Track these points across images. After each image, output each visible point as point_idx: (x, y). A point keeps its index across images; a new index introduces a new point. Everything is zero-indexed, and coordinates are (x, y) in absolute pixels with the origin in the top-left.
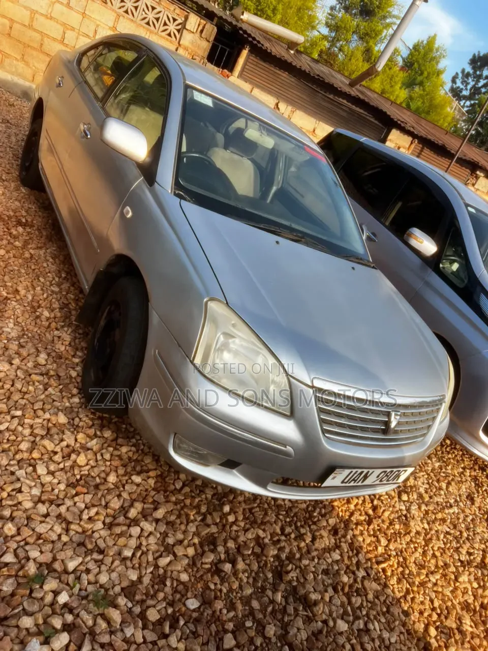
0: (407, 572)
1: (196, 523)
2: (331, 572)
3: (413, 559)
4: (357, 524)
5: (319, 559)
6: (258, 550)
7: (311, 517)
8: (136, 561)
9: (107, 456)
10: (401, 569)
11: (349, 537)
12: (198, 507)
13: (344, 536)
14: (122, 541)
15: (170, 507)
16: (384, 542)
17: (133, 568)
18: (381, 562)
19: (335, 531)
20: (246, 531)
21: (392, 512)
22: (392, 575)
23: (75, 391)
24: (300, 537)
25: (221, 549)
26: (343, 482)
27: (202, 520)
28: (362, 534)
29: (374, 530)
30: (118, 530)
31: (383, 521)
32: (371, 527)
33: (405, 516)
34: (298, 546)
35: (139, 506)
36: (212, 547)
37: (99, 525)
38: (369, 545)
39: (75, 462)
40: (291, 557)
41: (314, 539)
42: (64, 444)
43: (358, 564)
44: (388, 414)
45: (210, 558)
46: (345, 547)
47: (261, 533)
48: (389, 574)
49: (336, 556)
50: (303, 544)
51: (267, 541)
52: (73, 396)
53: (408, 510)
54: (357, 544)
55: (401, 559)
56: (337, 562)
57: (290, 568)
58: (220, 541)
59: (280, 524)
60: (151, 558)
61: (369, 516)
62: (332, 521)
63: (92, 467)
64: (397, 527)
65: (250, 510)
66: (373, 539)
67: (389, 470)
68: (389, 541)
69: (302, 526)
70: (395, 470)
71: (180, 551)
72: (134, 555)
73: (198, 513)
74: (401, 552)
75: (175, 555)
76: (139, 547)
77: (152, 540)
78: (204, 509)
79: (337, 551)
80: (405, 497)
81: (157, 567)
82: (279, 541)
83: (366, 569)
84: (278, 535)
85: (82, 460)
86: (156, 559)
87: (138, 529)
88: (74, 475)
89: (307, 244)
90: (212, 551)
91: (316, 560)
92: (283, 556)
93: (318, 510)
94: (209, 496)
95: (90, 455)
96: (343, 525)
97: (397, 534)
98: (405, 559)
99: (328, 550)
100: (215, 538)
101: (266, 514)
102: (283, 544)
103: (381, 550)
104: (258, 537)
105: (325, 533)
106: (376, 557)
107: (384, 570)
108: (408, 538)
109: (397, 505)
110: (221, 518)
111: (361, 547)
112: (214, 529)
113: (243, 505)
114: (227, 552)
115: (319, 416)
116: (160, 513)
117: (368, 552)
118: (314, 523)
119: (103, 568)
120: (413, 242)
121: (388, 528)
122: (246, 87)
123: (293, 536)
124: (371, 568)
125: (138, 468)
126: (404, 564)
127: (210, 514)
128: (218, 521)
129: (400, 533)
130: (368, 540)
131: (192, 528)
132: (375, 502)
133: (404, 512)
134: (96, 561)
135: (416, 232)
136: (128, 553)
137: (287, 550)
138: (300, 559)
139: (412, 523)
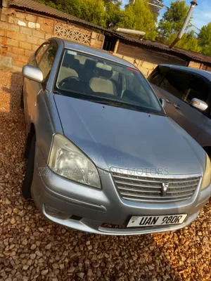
0: (197, 275)
1: (69, 251)
2: (147, 276)
3: (202, 268)
4: (167, 249)
5: (140, 269)
6: (103, 265)
7: (139, 245)
8: (28, 272)
9: (27, 219)
10: (193, 274)
11: (161, 256)
12: (72, 242)
13: (158, 256)
14: (24, 261)
15: (56, 243)
16: (184, 258)
17: (27, 276)
18: (181, 270)
19: (153, 253)
20: (98, 254)
21: (191, 242)
22: (187, 277)
23: (19, 189)
24: (130, 257)
25: (80, 265)
26: (140, 224)
27: (73, 249)
28: (170, 254)
29: (178, 252)
30: (23, 256)
31: (185, 247)
32: (177, 250)
33: (199, 244)
34: (128, 262)
35: (38, 243)
36: (76, 264)
37: (14, 253)
38: (174, 261)
39: (10, 222)
40: (122, 269)
41: (138, 258)
42: (7, 214)
43: (166, 271)
44: (161, 184)
45: (73, 269)
46: (158, 262)
47: (106, 256)
48: (185, 276)
49: (151, 267)
50: (131, 261)
51: (109, 259)
52: (18, 191)
53: (201, 241)
54: (166, 260)
55: (194, 268)
56: (152, 271)
57: (120, 275)
58: (81, 261)
59: (119, 250)
60: (38, 270)
61: (176, 244)
62: (152, 248)
63: (18, 224)
64: (193, 250)
65: (103, 243)
66: (177, 257)
67: (169, 216)
68: (187, 258)
69: (133, 251)
70: (173, 216)
71: (55, 266)
72: (29, 269)
73: (72, 246)
74: (195, 264)
75: (52, 269)
76: (33, 265)
77: (41, 261)
78: (75, 243)
79: (153, 265)
80: (200, 234)
81: (40, 275)
82: (117, 259)
83: (170, 275)
84: (116, 256)
85: (13, 221)
86: (40, 271)
87: (34, 255)
88: (7, 229)
89: (124, 108)
90: (75, 266)
91: (138, 270)
92: (118, 268)
93: (144, 242)
94: (80, 237)
95: (18, 218)
96: (158, 250)
97: (193, 254)
98: (196, 268)
99: (147, 264)
100: (78, 259)
101: (112, 245)
102: (118, 261)
103: (181, 263)
104: (105, 258)
105: (146, 255)
106: (177, 267)
107: (182, 275)
108: (200, 256)
109: (194, 238)
110: (84, 248)
111: (168, 262)
112: (79, 254)
113: (99, 241)
114: (84, 266)
115: (117, 188)
116: (49, 246)
117: (173, 264)
118: (140, 249)
119: (10, 276)
120: (196, 105)
121: (188, 251)
122: (121, 56)
123: (126, 256)
124: (174, 274)
125: (43, 224)
126: (195, 271)
127: (78, 246)
128: (82, 249)
129: (195, 253)
130: (174, 258)
131: (66, 254)
132: (180, 237)
133: (199, 242)
134: (7, 272)
135: (196, 100)
136: (25, 268)
137: (121, 265)
138: (127, 270)
139: (203, 248)
